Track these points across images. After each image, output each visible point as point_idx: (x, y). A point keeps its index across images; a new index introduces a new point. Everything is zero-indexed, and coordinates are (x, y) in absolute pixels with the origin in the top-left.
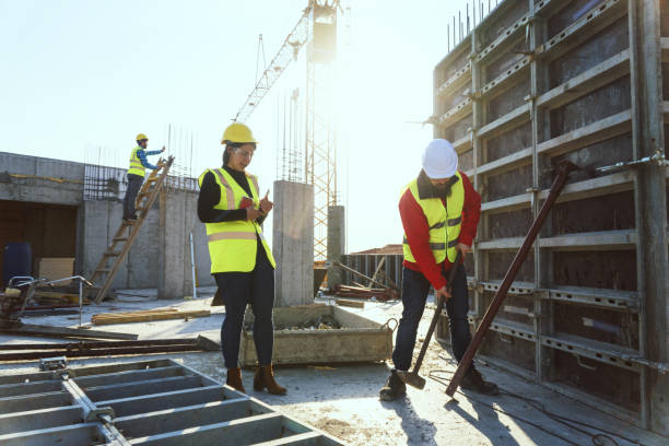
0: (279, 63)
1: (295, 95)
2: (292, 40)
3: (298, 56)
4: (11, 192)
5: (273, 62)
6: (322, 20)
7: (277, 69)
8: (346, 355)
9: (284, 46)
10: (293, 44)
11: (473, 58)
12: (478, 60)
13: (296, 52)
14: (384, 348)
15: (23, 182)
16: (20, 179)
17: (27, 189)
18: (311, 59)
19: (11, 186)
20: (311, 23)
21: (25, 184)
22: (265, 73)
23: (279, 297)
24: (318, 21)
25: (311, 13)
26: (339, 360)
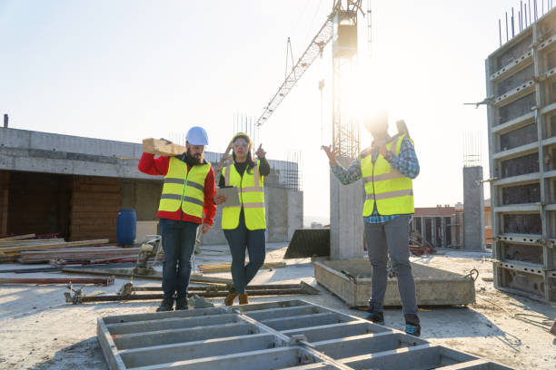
0: (306, 60)
1: (321, 85)
2: (317, 40)
3: (323, 53)
4: (118, 172)
5: (300, 60)
6: (345, 22)
7: (304, 65)
8: (436, 299)
9: (311, 45)
10: (319, 44)
11: (535, 47)
12: (540, 48)
13: (321, 50)
14: (467, 294)
15: (125, 163)
16: (123, 160)
17: (128, 168)
18: (336, 55)
19: (118, 166)
20: (336, 26)
21: (127, 165)
22: (293, 70)
23: (337, 251)
24: (341, 23)
25: (336, 18)
26: (431, 303)
